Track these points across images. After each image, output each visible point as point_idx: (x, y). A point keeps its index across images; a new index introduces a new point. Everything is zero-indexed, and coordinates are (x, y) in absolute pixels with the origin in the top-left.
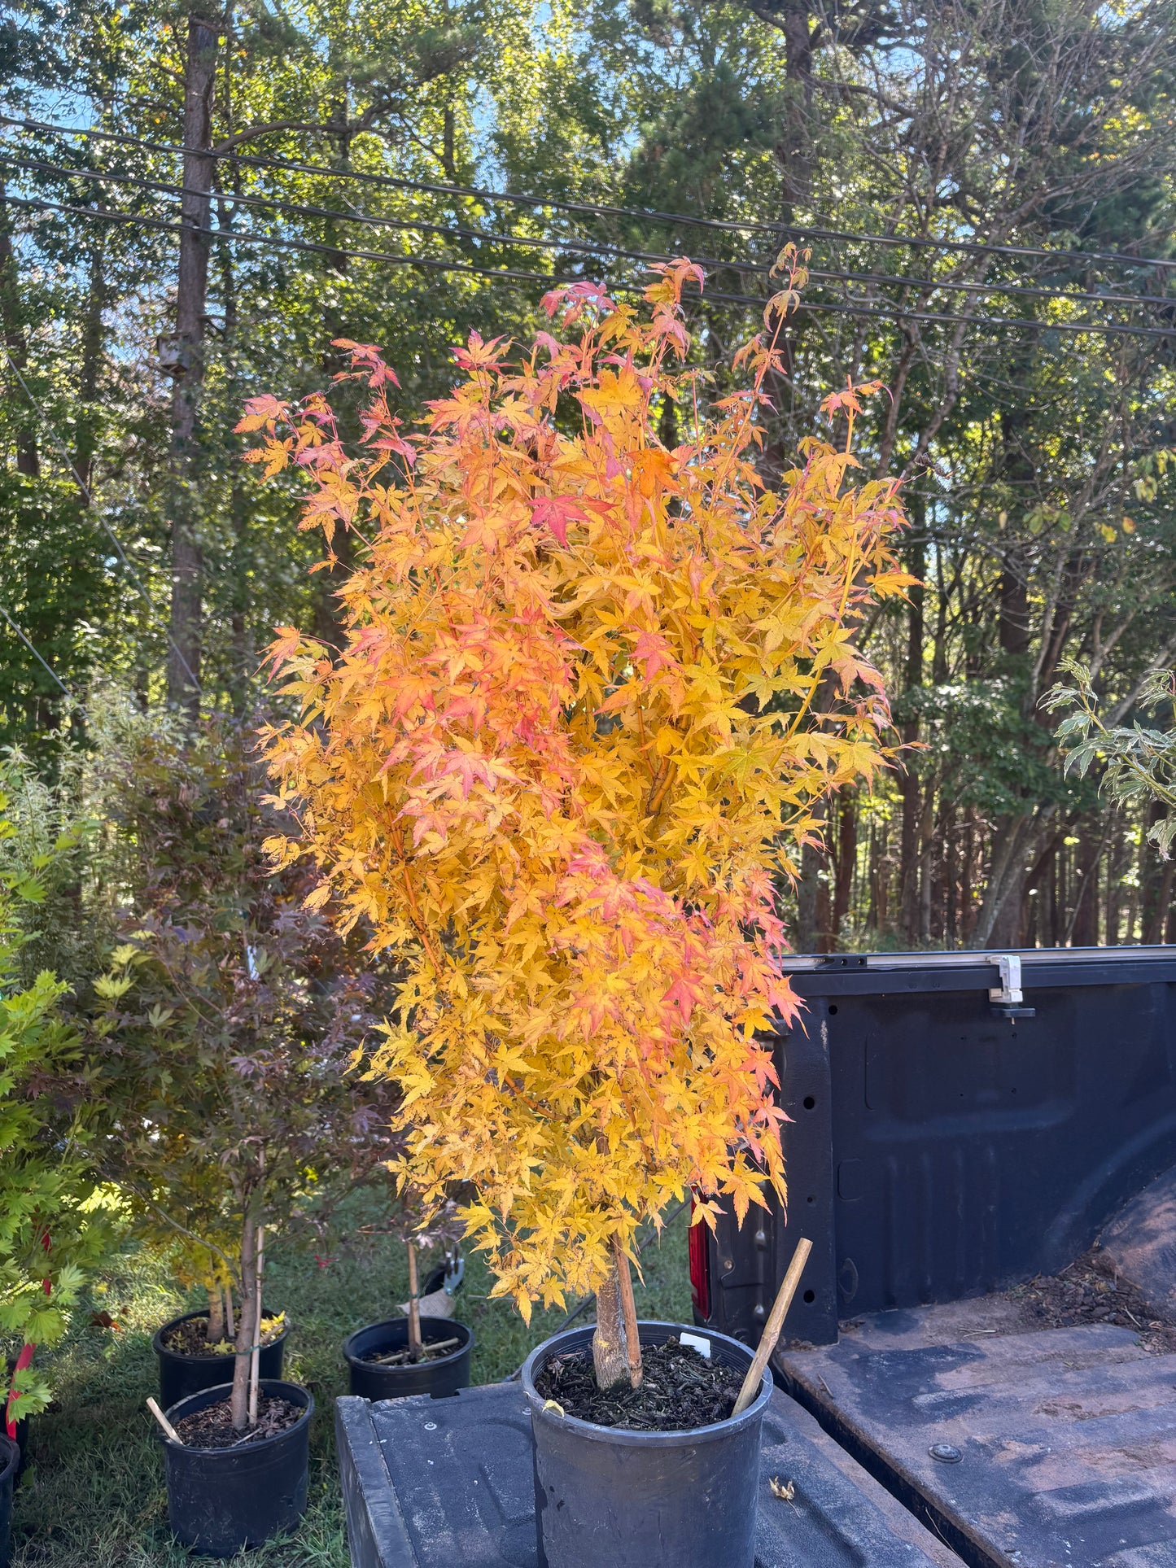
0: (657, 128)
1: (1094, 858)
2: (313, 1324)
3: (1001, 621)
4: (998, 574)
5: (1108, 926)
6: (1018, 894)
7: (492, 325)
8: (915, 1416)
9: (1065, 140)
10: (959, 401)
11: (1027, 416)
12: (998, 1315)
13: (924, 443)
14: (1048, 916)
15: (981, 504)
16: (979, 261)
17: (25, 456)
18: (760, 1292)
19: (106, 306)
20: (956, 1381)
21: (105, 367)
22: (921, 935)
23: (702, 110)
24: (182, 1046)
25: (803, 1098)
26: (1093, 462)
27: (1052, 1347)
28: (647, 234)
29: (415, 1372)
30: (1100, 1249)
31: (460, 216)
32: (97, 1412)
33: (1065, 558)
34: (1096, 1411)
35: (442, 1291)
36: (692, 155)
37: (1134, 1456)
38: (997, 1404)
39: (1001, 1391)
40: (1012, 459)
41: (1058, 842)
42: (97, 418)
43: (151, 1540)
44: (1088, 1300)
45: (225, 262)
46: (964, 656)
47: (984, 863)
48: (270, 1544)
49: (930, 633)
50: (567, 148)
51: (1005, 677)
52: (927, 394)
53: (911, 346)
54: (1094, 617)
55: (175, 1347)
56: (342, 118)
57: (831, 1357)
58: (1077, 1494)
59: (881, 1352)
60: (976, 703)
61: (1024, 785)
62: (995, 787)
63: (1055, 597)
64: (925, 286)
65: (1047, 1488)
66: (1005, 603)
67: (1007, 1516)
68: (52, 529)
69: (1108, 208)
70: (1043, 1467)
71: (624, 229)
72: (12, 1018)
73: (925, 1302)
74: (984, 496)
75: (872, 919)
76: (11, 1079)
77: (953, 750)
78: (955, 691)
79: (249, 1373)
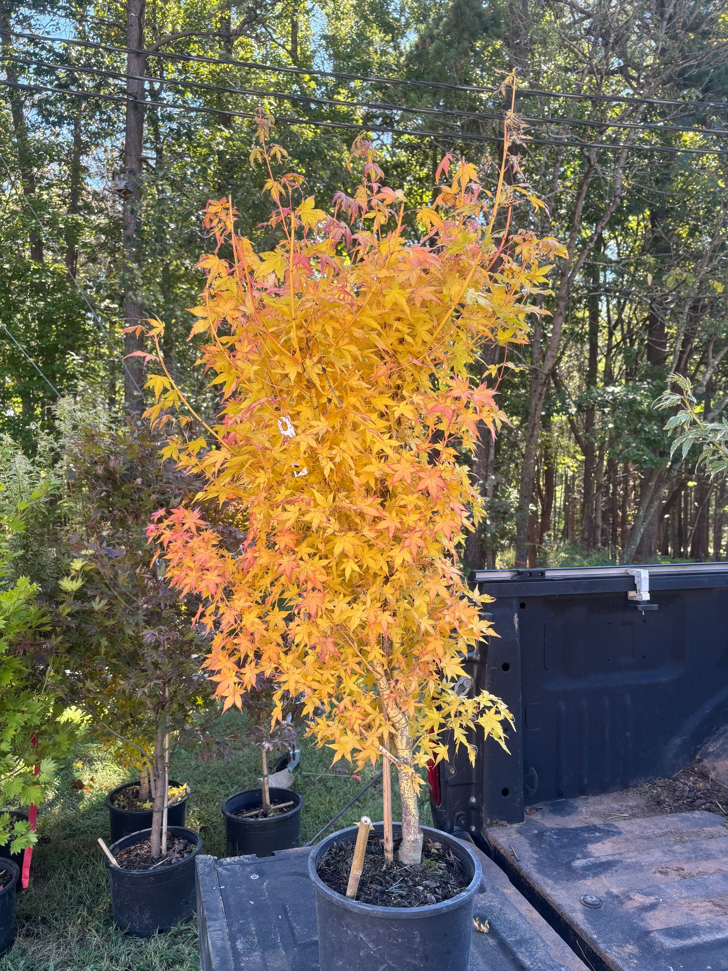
0: (427, 27)
1: (706, 495)
2: (206, 789)
3: (648, 345)
4: (646, 315)
5: (714, 537)
6: (657, 518)
7: (322, 159)
8: (572, 874)
9: (692, 29)
10: (622, 202)
11: (667, 211)
12: (631, 804)
13: (599, 231)
14: (676, 531)
15: (636, 270)
16: (636, 109)
17: (36, 249)
18: (473, 788)
19: (82, 153)
20: (601, 850)
21: (84, 192)
22: (595, 544)
23: (456, 15)
24: (113, 623)
25: (502, 664)
26: (710, 240)
27: (667, 827)
28: (420, 98)
29: (266, 823)
30: (700, 761)
31: (301, 88)
32: (72, 843)
33: (690, 303)
34: (694, 873)
35: (286, 770)
36: (450, 45)
37: (719, 906)
38: (628, 867)
39: (631, 858)
40: (657, 239)
41: (683, 485)
42: (78, 224)
43: (101, 926)
44: (691, 795)
45: (154, 122)
46: (624, 367)
47: (635, 498)
48: (174, 929)
49: (602, 354)
50: (371, 43)
51: (649, 380)
52: (601, 198)
53: (591, 166)
54: (709, 341)
55: (119, 804)
56: (228, 28)
57: (519, 832)
58: (678, 933)
59: (552, 829)
60: (631, 397)
61: (662, 449)
62: (642, 450)
63: (683, 329)
64: (600, 126)
65: (659, 927)
66: (650, 334)
67: (630, 947)
68: (52, 295)
69: (721, 74)
70: (656, 912)
71: (405, 95)
72: (4, 606)
73: (583, 794)
74: (639, 264)
75: (565, 533)
76: (6, 643)
77: (616, 427)
78: (617, 390)
79: (161, 823)
